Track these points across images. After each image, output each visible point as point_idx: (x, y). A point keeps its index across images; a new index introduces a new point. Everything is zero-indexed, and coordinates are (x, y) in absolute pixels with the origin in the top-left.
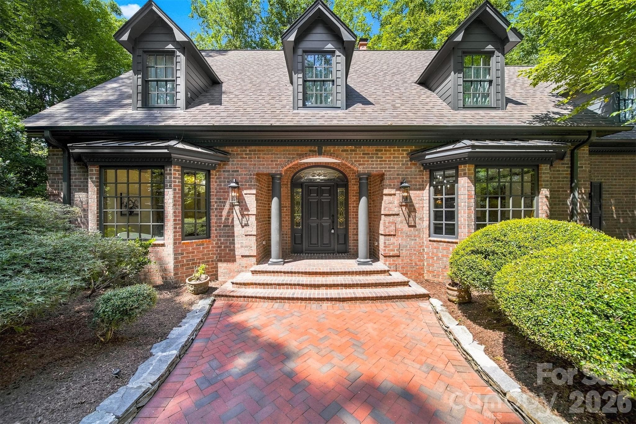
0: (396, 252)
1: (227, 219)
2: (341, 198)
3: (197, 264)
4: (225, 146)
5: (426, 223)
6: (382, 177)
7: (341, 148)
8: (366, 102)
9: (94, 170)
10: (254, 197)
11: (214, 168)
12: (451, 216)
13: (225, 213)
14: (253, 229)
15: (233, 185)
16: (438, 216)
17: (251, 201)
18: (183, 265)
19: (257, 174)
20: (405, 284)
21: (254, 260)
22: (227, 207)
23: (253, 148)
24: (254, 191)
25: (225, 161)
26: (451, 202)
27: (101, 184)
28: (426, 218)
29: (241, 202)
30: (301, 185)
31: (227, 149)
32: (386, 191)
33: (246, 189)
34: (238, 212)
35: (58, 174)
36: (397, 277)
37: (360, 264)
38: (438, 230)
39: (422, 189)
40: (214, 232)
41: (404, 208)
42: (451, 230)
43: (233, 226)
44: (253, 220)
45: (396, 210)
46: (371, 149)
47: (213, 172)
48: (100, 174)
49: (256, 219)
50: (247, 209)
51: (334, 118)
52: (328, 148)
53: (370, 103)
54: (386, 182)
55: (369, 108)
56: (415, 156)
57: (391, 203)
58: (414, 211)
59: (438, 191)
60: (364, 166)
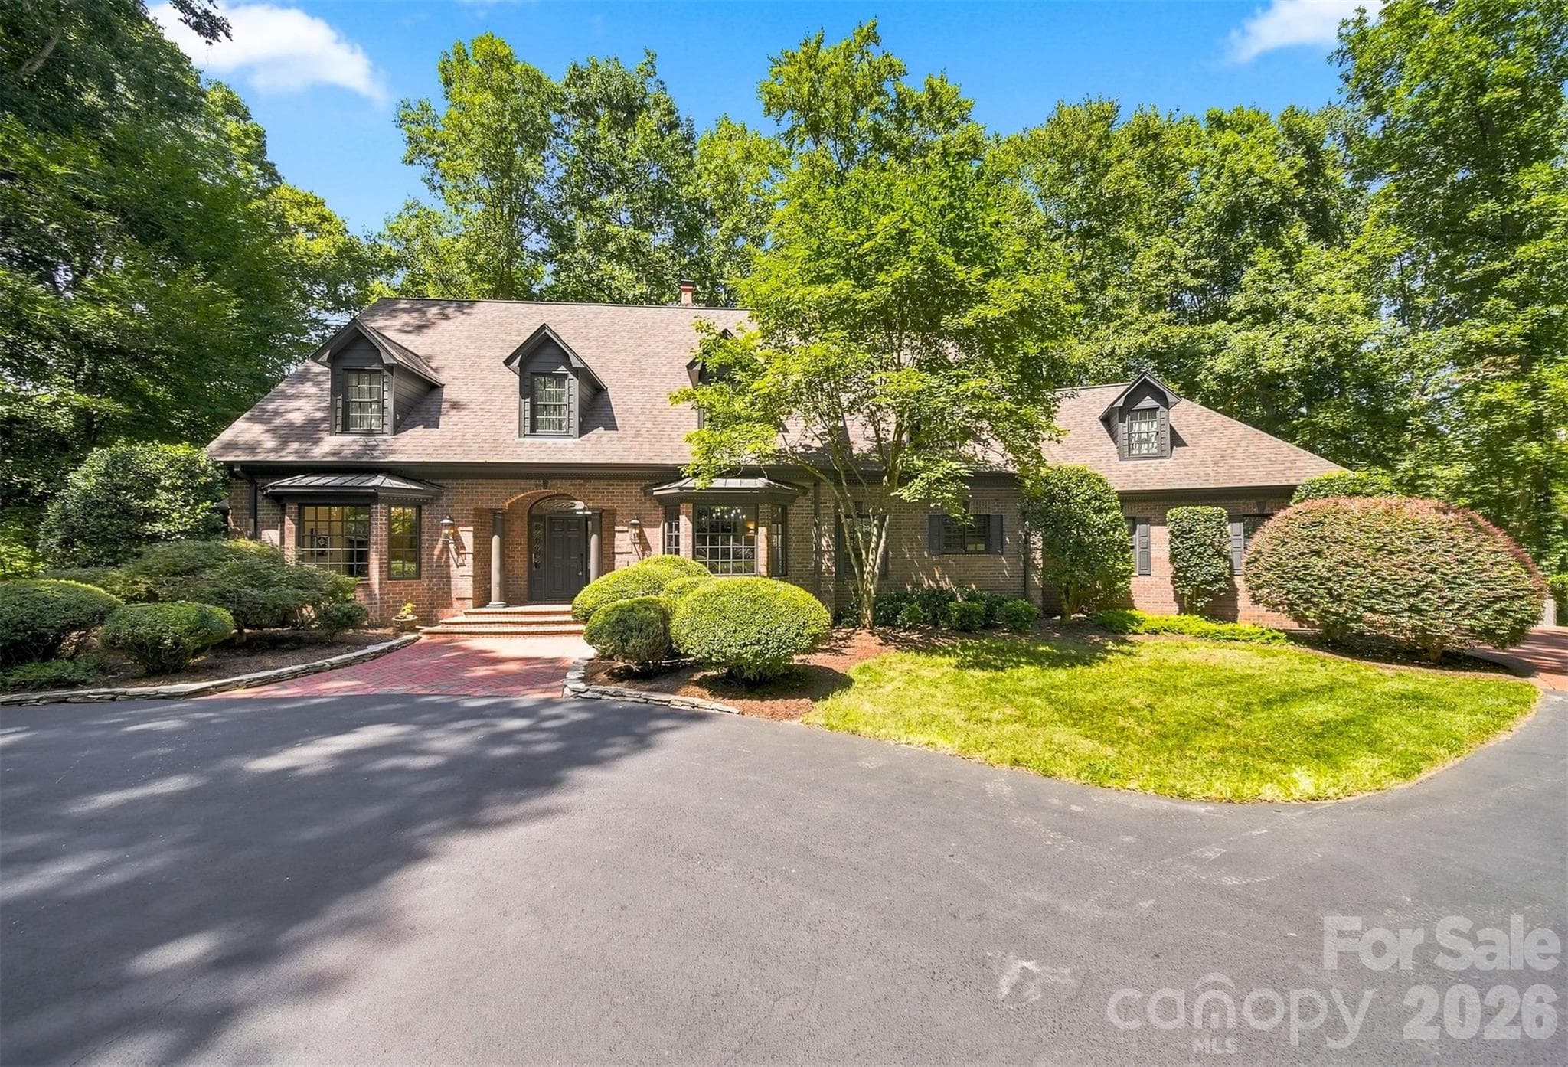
1: (439, 558)
3: (402, 603)
4: (438, 479)
6: (613, 512)
7: (569, 482)
9: (291, 508)
10: (471, 534)
11: (426, 503)
12: (678, 552)
13: (437, 552)
14: (469, 569)
15: (446, 521)
17: (467, 537)
18: (388, 607)
19: (475, 510)
21: (470, 602)
22: (440, 545)
23: (471, 481)
24: (471, 528)
25: (438, 497)
27: (300, 523)
29: (457, 540)
30: (541, 518)
31: (440, 482)
32: (617, 528)
33: (463, 526)
34: (453, 550)
35: (242, 508)
39: (656, 526)
40: (424, 573)
41: (637, 546)
43: (449, 566)
44: (469, 559)
45: (628, 549)
47: (425, 507)
48: (299, 512)
49: (474, 559)
50: (464, 548)
51: (560, 450)
52: (554, 482)
54: (618, 518)
56: (647, 491)
57: (623, 541)
58: (646, 548)
59: (670, 528)
60: (594, 502)
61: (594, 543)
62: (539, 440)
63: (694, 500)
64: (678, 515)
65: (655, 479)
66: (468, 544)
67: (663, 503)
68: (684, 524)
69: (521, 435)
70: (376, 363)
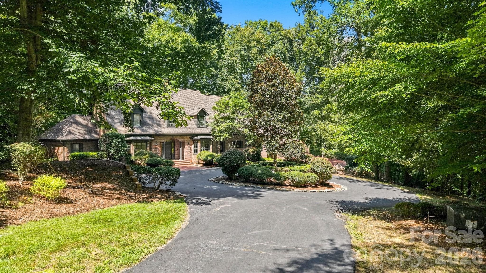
0: (187, 157)
2: (173, 146)
5: (193, 151)
6: (184, 142)
7: (177, 136)
10: (160, 147)
12: (197, 150)
16: (195, 150)
20: (190, 162)
23: (160, 137)
25: (154, 140)
26: (197, 147)
29: (158, 148)
31: (154, 137)
33: (159, 145)
36: (188, 161)
37: (181, 160)
38: (195, 152)
39: (192, 145)
41: (189, 149)
42: (197, 152)
45: (187, 149)
46: (183, 137)
47: (152, 142)
49: (161, 152)
52: (174, 137)
55: (182, 127)
56: (191, 138)
57: (186, 147)
58: (191, 149)
59: (195, 145)
60: (181, 140)
61: (181, 148)
62: (171, 128)
63: (201, 140)
64: (197, 143)
65: (192, 136)
66: (160, 149)
67: (194, 140)
68: (199, 144)
69: (167, 127)
70: (140, 113)
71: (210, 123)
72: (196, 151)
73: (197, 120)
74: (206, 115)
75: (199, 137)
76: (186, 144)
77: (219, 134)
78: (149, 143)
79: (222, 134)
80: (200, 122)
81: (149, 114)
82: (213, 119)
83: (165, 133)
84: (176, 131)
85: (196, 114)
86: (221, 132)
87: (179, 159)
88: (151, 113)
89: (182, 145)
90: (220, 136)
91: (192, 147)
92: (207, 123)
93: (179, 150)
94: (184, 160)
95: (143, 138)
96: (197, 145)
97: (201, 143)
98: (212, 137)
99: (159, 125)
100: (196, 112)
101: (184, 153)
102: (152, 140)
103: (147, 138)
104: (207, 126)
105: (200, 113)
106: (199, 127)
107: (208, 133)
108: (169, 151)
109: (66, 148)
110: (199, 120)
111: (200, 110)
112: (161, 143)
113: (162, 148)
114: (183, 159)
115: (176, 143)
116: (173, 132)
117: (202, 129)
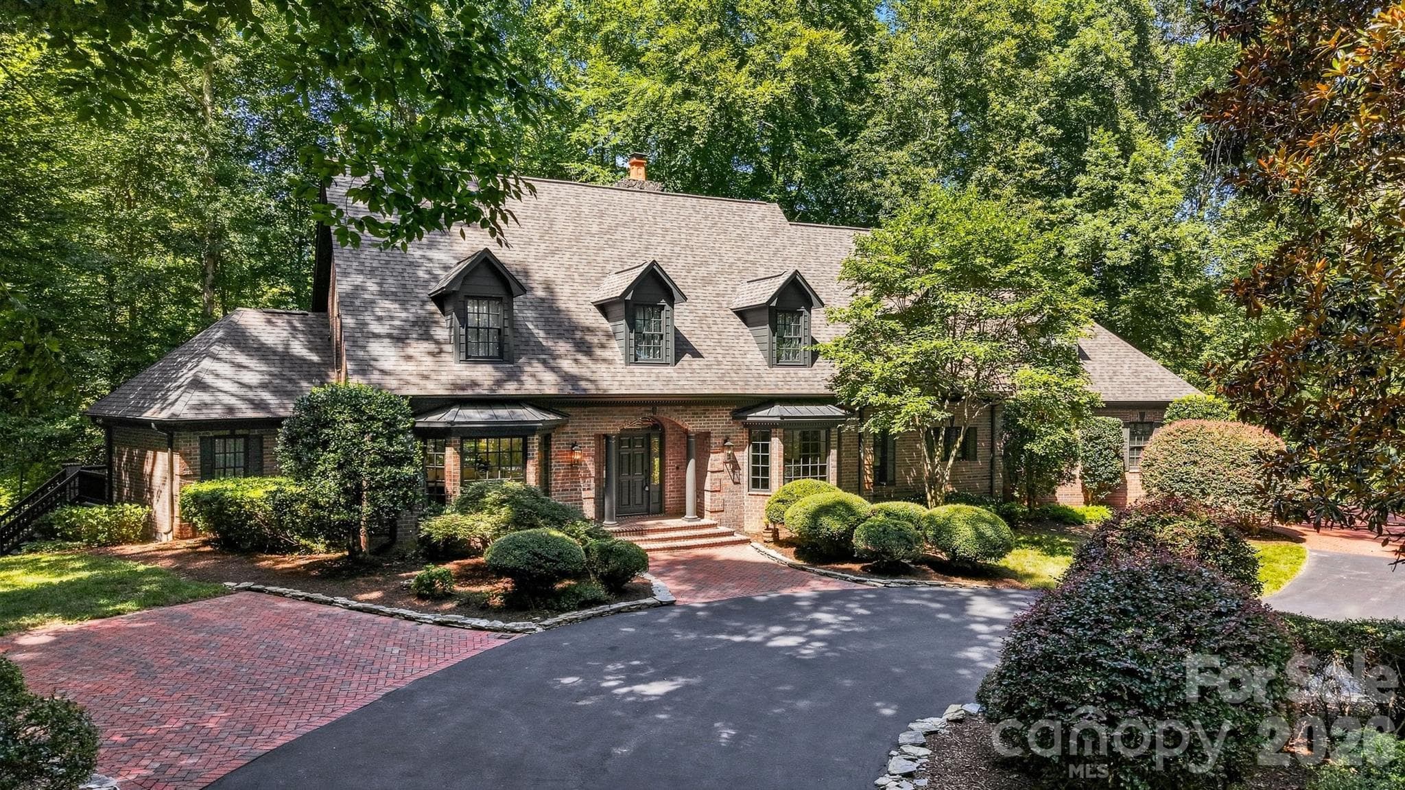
0: (721, 508)
2: (656, 449)
5: (746, 478)
6: (707, 435)
8: (696, 354)
12: (766, 471)
16: (755, 471)
20: (731, 534)
24: (592, 453)
26: (766, 460)
28: (746, 473)
32: (712, 450)
36: (722, 529)
37: (690, 520)
38: (755, 484)
39: (743, 448)
41: (729, 465)
42: (766, 484)
45: (721, 467)
46: (700, 409)
47: (553, 434)
48: (461, 445)
53: (700, 356)
54: (713, 441)
55: (697, 363)
57: (716, 460)
58: (736, 467)
59: (756, 448)
60: (694, 425)
61: (692, 462)
62: (644, 369)
63: (786, 426)
64: (767, 437)
65: (742, 405)
66: (592, 468)
67: (749, 426)
68: (776, 446)
69: (628, 363)
70: (499, 291)
71: (829, 344)
72: (760, 480)
73: (766, 330)
74: (809, 306)
75: (776, 411)
76: (715, 441)
77: (880, 398)
78: (535, 440)
79: (896, 400)
80: (782, 340)
81: (540, 293)
82: (846, 320)
83: (615, 389)
84: (668, 381)
85: (764, 300)
86: (890, 387)
87: (680, 512)
88: (548, 288)
89: (698, 446)
90: (884, 406)
91: (744, 457)
92: (814, 342)
93: (681, 468)
94: (706, 521)
95: (503, 413)
96: (766, 448)
97: (784, 440)
98: (839, 412)
99: (584, 348)
100: (762, 293)
101: (707, 486)
102: (555, 427)
103: (528, 414)
104: (815, 355)
105: (781, 294)
106: (776, 360)
107: (821, 389)
108: (638, 476)
109: (177, 458)
110: (774, 330)
111: (781, 281)
112: (598, 437)
113: (603, 461)
114: (700, 513)
115: (670, 438)
116: (658, 389)
117: (792, 370)
